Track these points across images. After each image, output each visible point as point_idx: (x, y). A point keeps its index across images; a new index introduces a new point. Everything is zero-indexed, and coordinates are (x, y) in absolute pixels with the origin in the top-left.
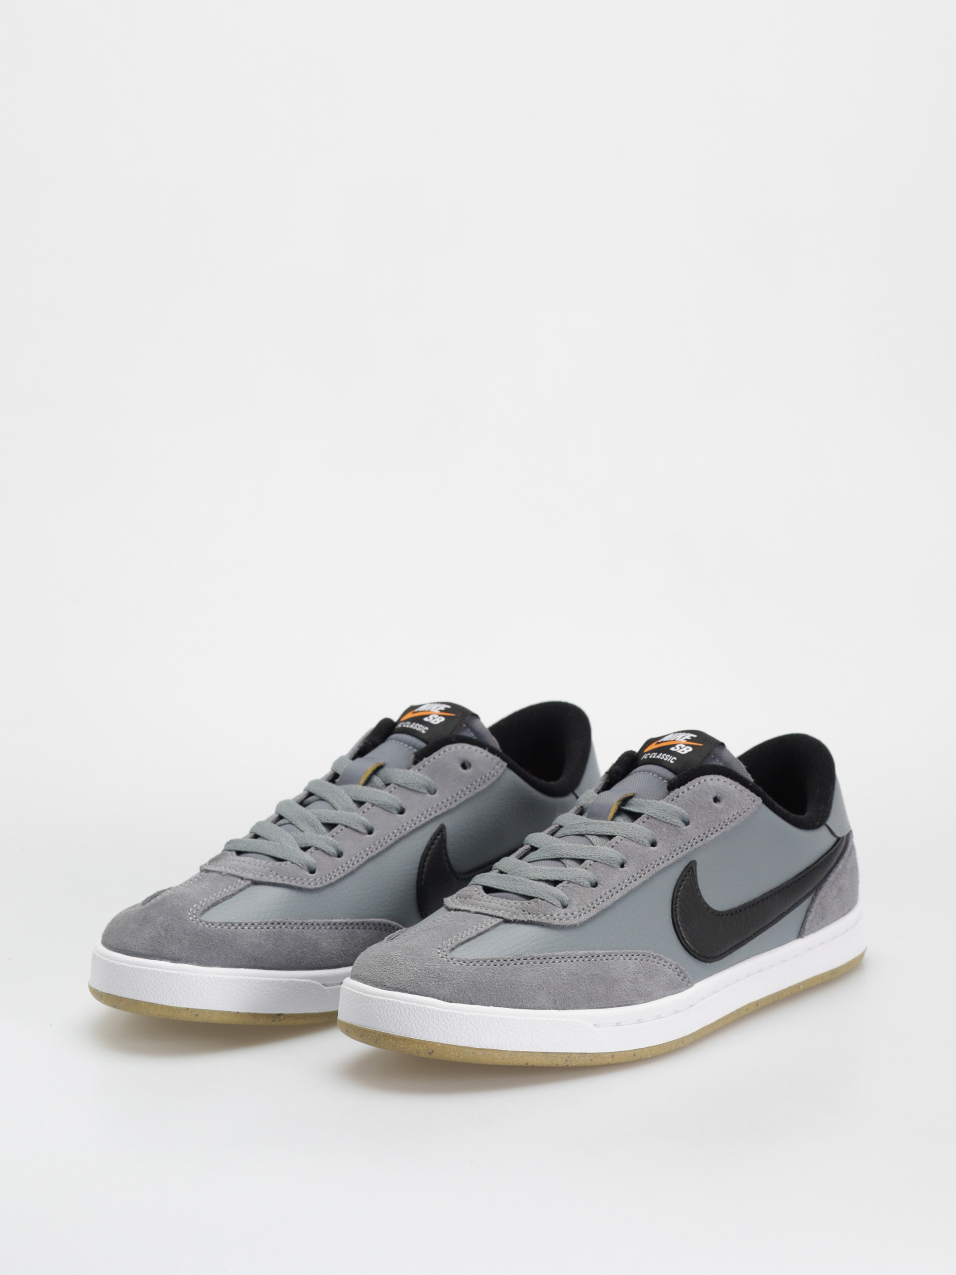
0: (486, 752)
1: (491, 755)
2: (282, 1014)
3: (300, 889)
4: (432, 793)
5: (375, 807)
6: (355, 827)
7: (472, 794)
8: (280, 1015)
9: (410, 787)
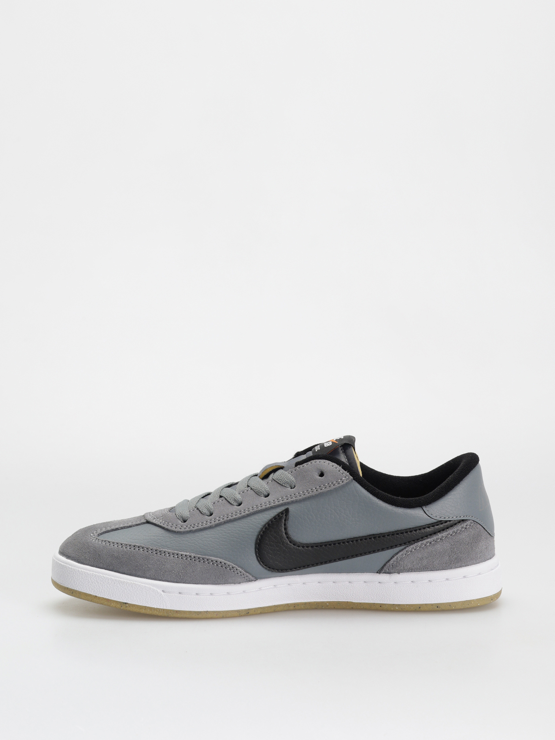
0: (339, 468)
1: (342, 471)
2: (127, 603)
3: (167, 530)
4: (292, 487)
5: (252, 490)
6: (229, 500)
7: (317, 493)
8: (125, 603)
9: (279, 482)
